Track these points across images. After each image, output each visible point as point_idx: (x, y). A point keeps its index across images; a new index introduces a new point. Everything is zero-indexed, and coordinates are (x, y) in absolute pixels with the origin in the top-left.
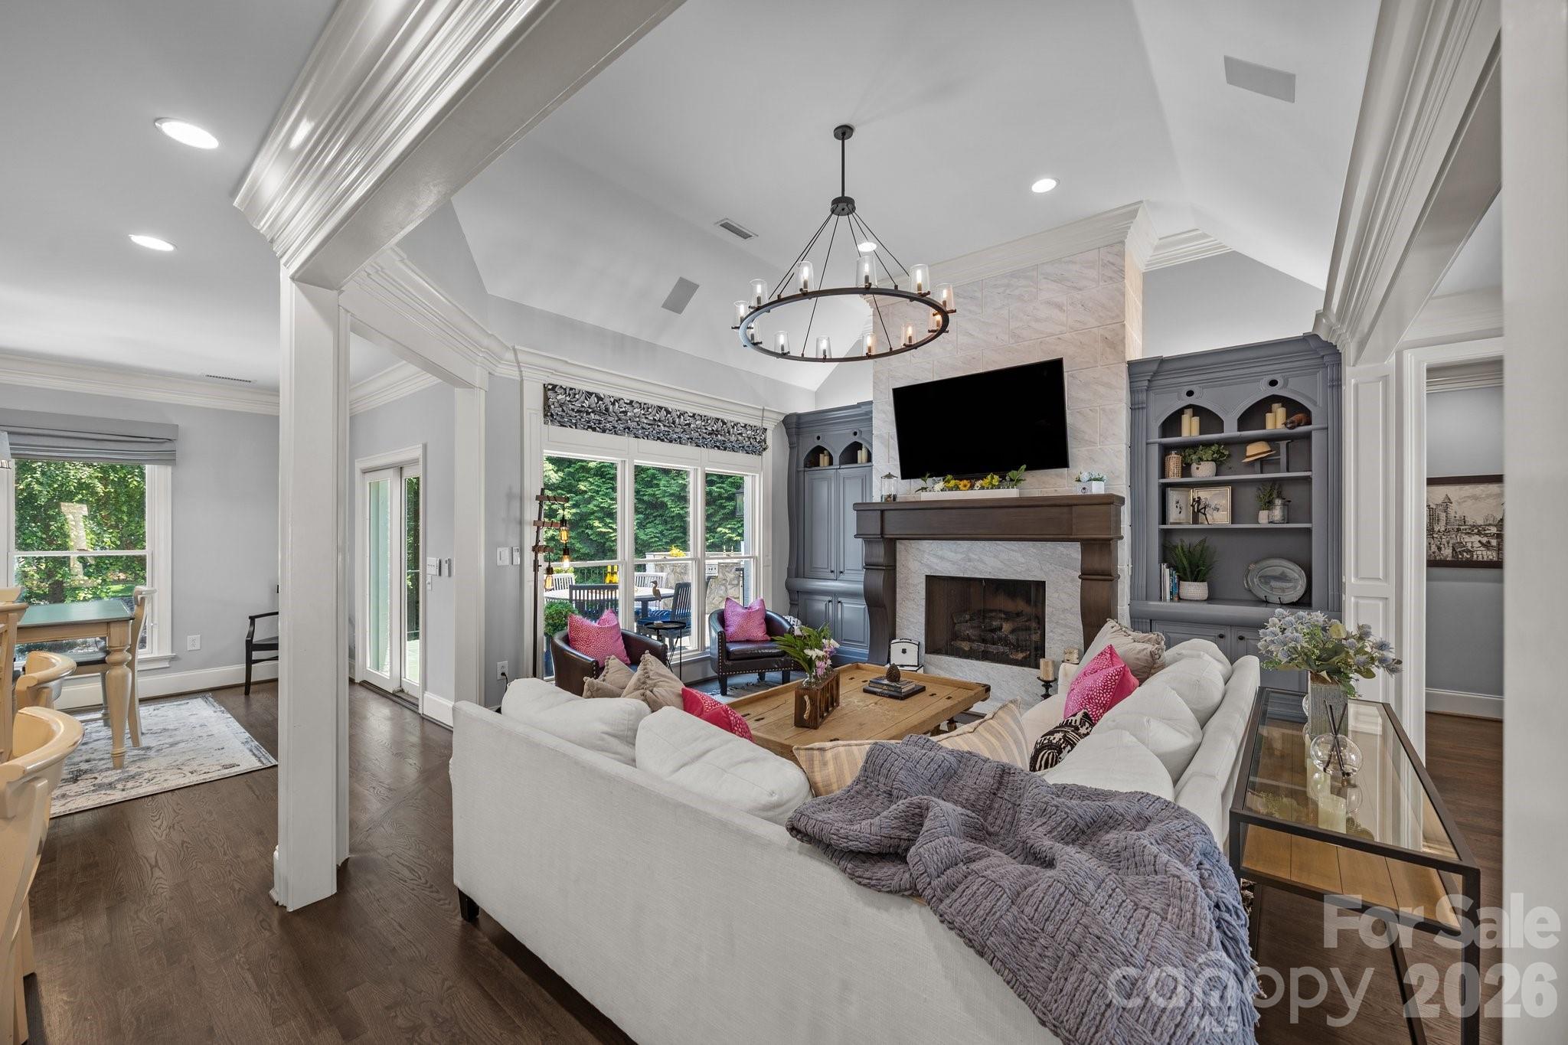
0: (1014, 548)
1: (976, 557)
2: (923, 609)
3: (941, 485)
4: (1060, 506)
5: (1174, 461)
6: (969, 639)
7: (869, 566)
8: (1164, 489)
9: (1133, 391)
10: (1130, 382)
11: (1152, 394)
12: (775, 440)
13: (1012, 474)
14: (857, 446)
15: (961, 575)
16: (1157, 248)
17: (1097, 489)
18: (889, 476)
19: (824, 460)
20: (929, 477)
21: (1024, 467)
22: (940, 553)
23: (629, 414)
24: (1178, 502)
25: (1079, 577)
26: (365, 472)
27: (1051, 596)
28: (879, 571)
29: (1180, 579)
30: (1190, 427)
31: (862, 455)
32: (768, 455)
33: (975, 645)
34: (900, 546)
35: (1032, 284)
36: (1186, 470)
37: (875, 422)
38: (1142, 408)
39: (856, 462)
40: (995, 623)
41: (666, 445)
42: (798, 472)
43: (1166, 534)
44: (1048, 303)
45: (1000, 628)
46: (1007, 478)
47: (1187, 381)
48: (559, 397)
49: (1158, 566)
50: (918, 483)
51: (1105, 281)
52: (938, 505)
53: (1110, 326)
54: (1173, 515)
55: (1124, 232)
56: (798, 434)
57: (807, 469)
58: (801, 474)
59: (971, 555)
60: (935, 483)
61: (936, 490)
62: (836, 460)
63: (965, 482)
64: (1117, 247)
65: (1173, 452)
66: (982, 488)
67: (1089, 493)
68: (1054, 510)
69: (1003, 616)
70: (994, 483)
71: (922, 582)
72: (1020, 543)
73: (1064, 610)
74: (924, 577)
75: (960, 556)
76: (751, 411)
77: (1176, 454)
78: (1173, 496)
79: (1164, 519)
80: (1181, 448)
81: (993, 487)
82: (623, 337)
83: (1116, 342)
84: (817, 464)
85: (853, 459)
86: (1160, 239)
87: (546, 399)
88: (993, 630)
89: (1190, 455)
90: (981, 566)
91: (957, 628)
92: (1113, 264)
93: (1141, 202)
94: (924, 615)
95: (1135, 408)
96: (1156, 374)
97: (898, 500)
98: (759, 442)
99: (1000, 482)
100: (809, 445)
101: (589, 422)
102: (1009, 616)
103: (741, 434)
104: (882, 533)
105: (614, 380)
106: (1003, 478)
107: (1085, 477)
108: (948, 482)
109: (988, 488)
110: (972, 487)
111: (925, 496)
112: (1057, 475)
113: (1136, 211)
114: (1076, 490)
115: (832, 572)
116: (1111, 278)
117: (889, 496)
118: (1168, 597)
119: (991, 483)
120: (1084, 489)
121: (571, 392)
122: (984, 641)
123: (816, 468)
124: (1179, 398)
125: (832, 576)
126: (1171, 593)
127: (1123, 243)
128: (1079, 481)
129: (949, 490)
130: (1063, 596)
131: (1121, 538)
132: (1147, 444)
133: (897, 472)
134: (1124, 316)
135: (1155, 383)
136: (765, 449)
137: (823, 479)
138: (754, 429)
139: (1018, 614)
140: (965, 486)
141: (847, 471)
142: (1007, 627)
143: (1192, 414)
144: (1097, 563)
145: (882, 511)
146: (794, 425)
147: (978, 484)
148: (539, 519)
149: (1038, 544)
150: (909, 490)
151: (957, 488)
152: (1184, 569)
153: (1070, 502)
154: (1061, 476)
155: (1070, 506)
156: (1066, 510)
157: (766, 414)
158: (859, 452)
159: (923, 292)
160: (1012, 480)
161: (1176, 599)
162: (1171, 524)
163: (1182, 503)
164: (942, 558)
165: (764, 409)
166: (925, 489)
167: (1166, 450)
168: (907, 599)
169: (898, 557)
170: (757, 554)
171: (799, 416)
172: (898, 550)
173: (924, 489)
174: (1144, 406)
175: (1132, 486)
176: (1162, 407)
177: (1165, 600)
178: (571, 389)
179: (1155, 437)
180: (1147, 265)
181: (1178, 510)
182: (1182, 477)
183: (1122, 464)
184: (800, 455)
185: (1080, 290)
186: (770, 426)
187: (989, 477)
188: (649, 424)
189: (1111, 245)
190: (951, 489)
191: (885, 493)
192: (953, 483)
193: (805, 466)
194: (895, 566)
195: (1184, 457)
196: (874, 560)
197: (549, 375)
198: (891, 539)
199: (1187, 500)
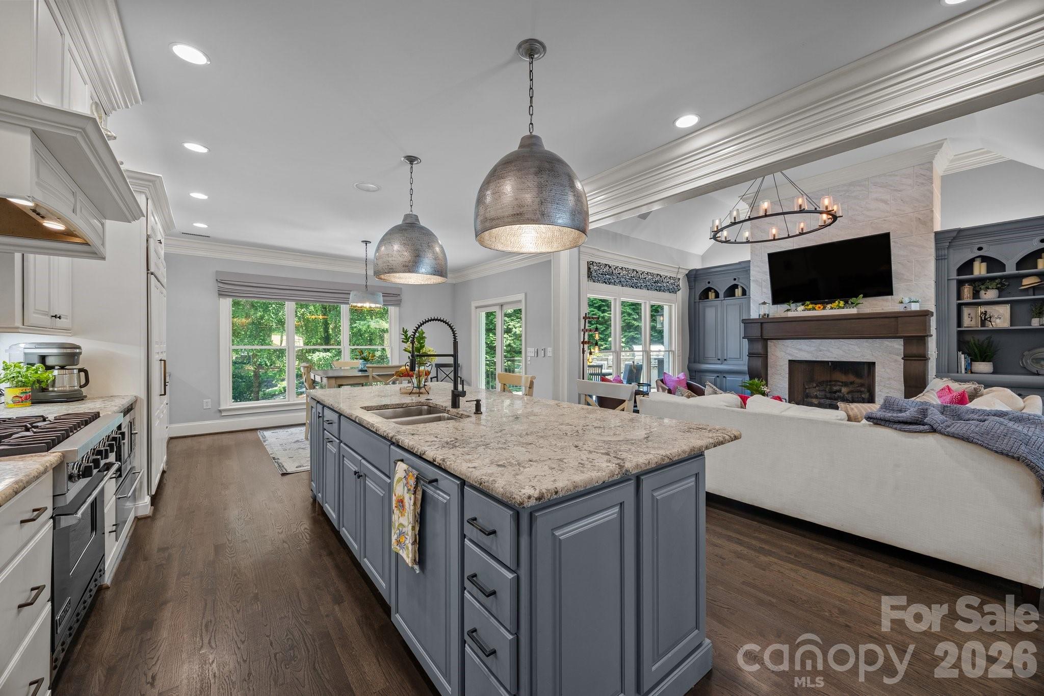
0: (852, 343)
1: (825, 349)
2: (787, 380)
3: (802, 307)
4: (889, 318)
5: (967, 291)
6: (816, 397)
7: (751, 355)
8: (960, 307)
9: (937, 249)
10: (936, 244)
11: (951, 251)
12: (683, 284)
13: (853, 300)
14: (735, 287)
15: (814, 359)
16: (952, 161)
17: (915, 307)
18: (764, 303)
19: (712, 295)
20: (793, 303)
21: (862, 295)
22: (799, 347)
23: (621, 274)
24: (969, 315)
25: (902, 359)
26: (477, 308)
27: (879, 371)
28: (759, 358)
29: (972, 360)
30: (980, 270)
31: (738, 292)
32: (679, 293)
33: (822, 401)
34: (770, 343)
35: (864, 189)
36: (976, 294)
37: (752, 272)
38: (945, 259)
39: (735, 296)
40: (835, 388)
41: (634, 290)
42: (695, 302)
43: (960, 333)
44: (877, 200)
45: (840, 391)
46: (850, 302)
47: (978, 242)
48: (595, 267)
49: (956, 353)
50: (785, 306)
51: (918, 186)
52: (803, 319)
53: (922, 212)
54: (967, 322)
55: (933, 157)
56: (695, 281)
57: (700, 301)
58: (697, 304)
59: (821, 347)
60: (797, 306)
61: (799, 311)
62: (721, 295)
63: (819, 305)
64: (928, 166)
65: (966, 285)
66: (832, 308)
67: (909, 310)
68: (887, 320)
69: (841, 384)
70: (840, 305)
71: (786, 364)
72: (857, 340)
73: (889, 379)
74: (788, 361)
75: (813, 349)
76: (672, 269)
77: (968, 285)
78: (966, 311)
79: (959, 324)
80: (972, 282)
81: (840, 308)
82: (616, 234)
83: (927, 221)
84: (707, 297)
85: (733, 295)
86: (955, 156)
87: (589, 269)
88: (835, 392)
89: (979, 286)
90: (829, 354)
91: (807, 391)
92: (924, 175)
93: (946, 139)
94: (788, 383)
95: (939, 259)
96: (954, 238)
97: (770, 317)
98: (677, 286)
99: (845, 304)
100: (704, 286)
101: (605, 279)
102: (845, 384)
103: (668, 282)
104: (761, 336)
105: (616, 257)
106: (846, 302)
107: (906, 300)
108: (808, 305)
109: (835, 309)
110: (824, 308)
111: (791, 314)
112: (883, 300)
113: (942, 144)
114: (899, 308)
115: (719, 359)
116: (923, 184)
117: (765, 315)
118: (963, 371)
119: (838, 305)
120: (905, 307)
121: (599, 265)
122: (830, 399)
123: (708, 300)
124: (972, 252)
125: (719, 362)
126: (966, 369)
127: (931, 163)
128: (902, 303)
129: (808, 310)
130: (888, 370)
131: (931, 336)
132: (948, 280)
133: (769, 300)
134: (932, 205)
135: (953, 244)
136: (679, 290)
137: (711, 306)
138: (674, 279)
139: (852, 383)
140: (819, 308)
141: (730, 301)
142: (844, 390)
143: (980, 261)
144: (914, 350)
145: (762, 323)
146: (693, 276)
147: (829, 306)
148: (585, 328)
149: (870, 340)
150: (779, 311)
151: (814, 309)
152: (976, 355)
153: (897, 315)
154: (887, 300)
155: (897, 317)
156: (893, 320)
157: (680, 270)
158: (736, 290)
159: (829, 210)
160: (852, 303)
161: (970, 372)
162: (965, 327)
163: (973, 315)
164: (800, 350)
165: (679, 268)
166: (790, 310)
167: (960, 283)
168: (776, 374)
169: (769, 350)
170: (673, 349)
171: (697, 270)
172: (769, 346)
173: (788, 310)
174: (946, 257)
175: (937, 306)
176: (959, 257)
177: (961, 372)
178: (599, 263)
179: (954, 275)
180: (944, 171)
181: (970, 319)
182: (973, 299)
183: (931, 293)
184: (697, 292)
185: (900, 191)
186: (681, 276)
187: (837, 302)
188: (630, 279)
189: (922, 164)
190: (810, 310)
191: (762, 313)
192: (811, 306)
193: (700, 299)
194: (767, 355)
195: (974, 287)
196: (755, 351)
197: (590, 256)
198: (765, 339)
199: (976, 313)
